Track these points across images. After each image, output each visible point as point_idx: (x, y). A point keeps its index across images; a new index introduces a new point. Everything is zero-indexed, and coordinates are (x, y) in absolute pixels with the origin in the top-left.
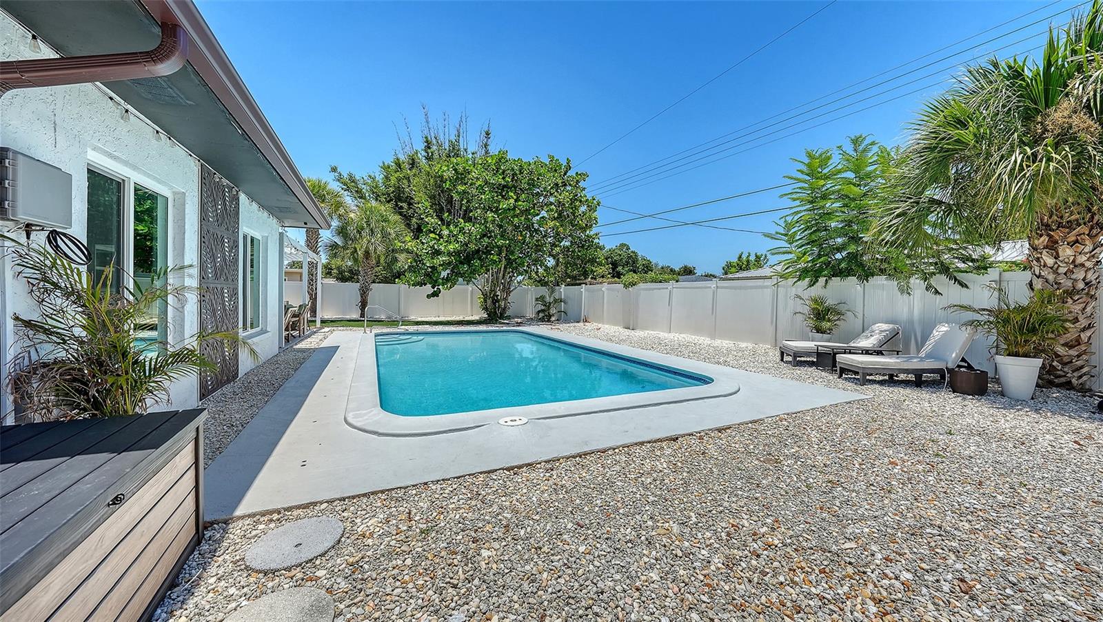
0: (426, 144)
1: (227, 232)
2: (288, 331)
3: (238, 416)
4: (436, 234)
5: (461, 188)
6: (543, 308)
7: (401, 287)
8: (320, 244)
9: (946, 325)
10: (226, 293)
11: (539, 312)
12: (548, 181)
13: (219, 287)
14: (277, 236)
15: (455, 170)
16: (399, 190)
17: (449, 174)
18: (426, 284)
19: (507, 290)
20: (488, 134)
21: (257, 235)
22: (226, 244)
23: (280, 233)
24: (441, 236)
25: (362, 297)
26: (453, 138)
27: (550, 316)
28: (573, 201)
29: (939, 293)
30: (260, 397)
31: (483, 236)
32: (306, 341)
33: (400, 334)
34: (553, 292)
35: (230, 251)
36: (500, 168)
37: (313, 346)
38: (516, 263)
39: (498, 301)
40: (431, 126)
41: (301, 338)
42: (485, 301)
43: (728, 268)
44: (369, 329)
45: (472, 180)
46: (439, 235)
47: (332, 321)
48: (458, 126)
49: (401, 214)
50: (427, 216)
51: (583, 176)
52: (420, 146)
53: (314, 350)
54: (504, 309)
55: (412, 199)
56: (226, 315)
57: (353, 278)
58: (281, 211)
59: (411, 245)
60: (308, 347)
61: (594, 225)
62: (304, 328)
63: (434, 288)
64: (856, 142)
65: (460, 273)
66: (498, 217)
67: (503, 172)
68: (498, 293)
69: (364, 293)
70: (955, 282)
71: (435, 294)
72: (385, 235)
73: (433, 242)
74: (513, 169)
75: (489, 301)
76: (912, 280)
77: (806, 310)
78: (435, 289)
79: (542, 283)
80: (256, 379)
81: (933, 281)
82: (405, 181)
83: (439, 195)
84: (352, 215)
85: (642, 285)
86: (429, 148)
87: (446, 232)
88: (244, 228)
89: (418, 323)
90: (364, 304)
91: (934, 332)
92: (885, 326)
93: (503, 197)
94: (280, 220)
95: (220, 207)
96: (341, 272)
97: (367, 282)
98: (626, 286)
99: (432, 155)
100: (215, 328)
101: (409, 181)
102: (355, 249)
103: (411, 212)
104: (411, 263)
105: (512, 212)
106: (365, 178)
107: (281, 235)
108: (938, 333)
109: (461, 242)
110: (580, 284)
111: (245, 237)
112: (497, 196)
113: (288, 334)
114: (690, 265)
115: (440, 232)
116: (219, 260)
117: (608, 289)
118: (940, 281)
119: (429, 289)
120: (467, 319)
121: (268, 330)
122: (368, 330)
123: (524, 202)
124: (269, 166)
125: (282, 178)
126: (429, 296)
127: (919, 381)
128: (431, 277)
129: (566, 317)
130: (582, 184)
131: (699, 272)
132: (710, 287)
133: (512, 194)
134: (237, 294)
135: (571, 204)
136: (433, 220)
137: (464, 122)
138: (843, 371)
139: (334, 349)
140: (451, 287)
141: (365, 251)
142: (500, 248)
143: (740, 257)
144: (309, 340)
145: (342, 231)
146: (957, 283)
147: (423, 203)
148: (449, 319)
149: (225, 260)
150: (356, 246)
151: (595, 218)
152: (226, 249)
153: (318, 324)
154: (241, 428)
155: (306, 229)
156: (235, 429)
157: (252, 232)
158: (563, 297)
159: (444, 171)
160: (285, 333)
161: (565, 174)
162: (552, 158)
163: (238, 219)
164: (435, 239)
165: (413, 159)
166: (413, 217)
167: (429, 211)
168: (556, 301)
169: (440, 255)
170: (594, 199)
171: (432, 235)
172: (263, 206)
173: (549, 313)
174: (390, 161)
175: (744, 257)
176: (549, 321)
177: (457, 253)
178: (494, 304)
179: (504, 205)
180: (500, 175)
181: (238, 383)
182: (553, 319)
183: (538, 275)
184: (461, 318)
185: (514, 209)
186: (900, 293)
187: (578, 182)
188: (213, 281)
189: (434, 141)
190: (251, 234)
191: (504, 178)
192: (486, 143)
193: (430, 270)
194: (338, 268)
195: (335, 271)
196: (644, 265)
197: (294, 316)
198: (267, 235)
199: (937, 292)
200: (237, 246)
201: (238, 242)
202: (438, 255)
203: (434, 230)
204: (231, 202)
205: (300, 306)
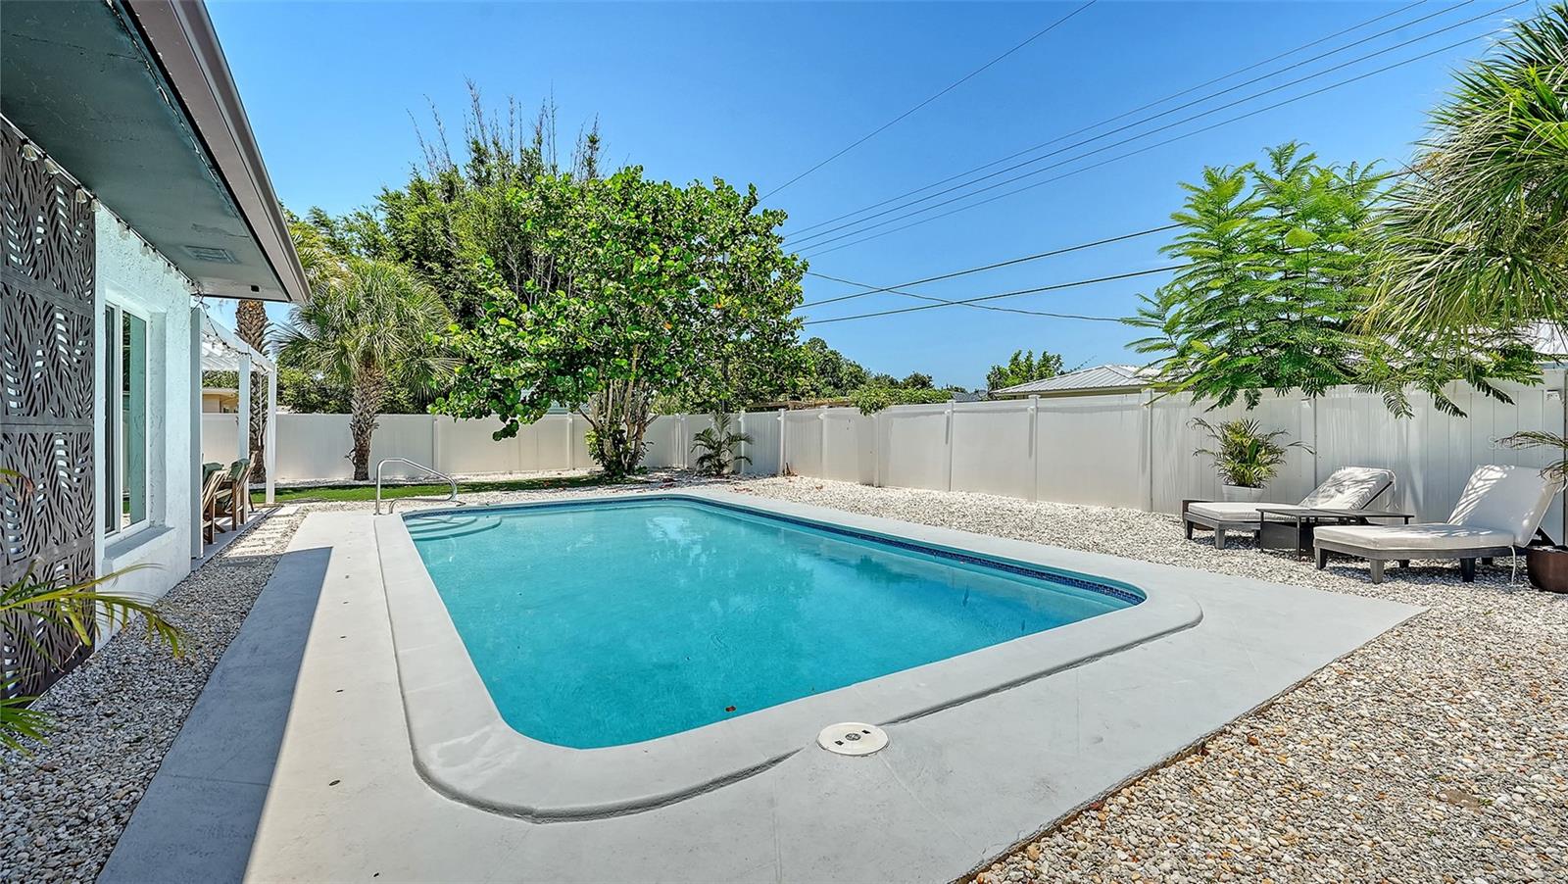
0: (474, 155)
1: (61, 295)
2: (211, 519)
3: (100, 783)
4: (511, 319)
5: (554, 234)
6: (708, 451)
7: (438, 419)
8: (267, 339)
9: (1497, 468)
10: (60, 447)
11: (702, 460)
12: (720, 222)
13: (40, 433)
14: (186, 317)
15: (545, 198)
16: (424, 236)
17: (531, 206)
18: (489, 413)
19: (640, 422)
20: (593, 141)
21: (139, 310)
22: (59, 326)
23: (193, 309)
24: (520, 323)
25: (357, 440)
26: (529, 146)
27: (722, 466)
28: (762, 260)
29: (1462, 414)
30: (159, 706)
31: (600, 323)
32: (250, 538)
33: (452, 513)
34: (725, 422)
35: (71, 344)
36: (631, 199)
37: (269, 549)
38: (660, 373)
39: (622, 441)
40: (483, 122)
41: (240, 531)
42: (600, 443)
43: (997, 380)
44: (387, 507)
45: (576, 218)
46: (515, 320)
47: (295, 490)
48: (538, 124)
49: (433, 282)
50: (491, 286)
51: (778, 217)
52: (463, 158)
53: (276, 559)
54: (635, 456)
55: (451, 254)
56: (60, 503)
57: (328, 404)
58: (199, 257)
59: (459, 338)
60: (258, 551)
61: (797, 305)
62: (242, 511)
63: (504, 421)
64: (1279, 158)
65: (557, 391)
66: (627, 288)
67: (637, 205)
68: (624, 427)
69: (361, 432)
70: (1489, 392)
71: (510, 432)
72: (404, 320)
73: (507, 334)
74: (655, 201)
75: (608, 443)
76: (1405, 390)
77: (1217, 446)
78: (508, 422)
79: (704, 406)
80: (143, 650)
81: (1446, 391)
82: (437, 223)
83: (505, 249)
84: (335, 282)
85: (894, 409)
86: (482, 162)
87: (528, 316)
88: (107, 291)
89: (476, 488)
90: (361, 456)
91: (1473, 479)
92: (1360, 473)
93: (638, 250)
94: (193, 280)
95: (40, 230)
96: (301, 393)
97: (368, 412)
98: (865, 411)
99: (489, 174)
100: (27, 540)
101: (445, 223)
102: (344, 348)
103: (449, 279)
104: (461, 374)
105: (655, 280)
106: (351, 219)
107: (195, 312)
108: (1481, 483)
109: (561, 333)
110: (776, 409)
111: (110, 313)
112: (627, 250)
113: (211, 526)
114: (923, 373)
115: (518, 315)
116: (39, 364)
117: (828, 416)
118: (1459, 389)
119: (495, 422)
120: (565, 475)
121: (168, 524)
122: (385, 508)
123: (676, 260)
124: (185, 125)
125: (215, 166)
126: (497, 436)
127: (1469, 569)
128: (501, 399)
129: (751, 468)
130: (775, 231)
131: (938, 384)
132: (1026, 410)
133: (656, 247)
134: (88, 448)
135: (759, 266)
136: (504, 293)
137: (550, 115)
138: (1326, 555)
139: (321, 558)
140: (536, 419)
141: (364, 352)
142: (628, 344)
143: (1016, 359)
144: (257, 535)
145: (314, 315)
146: (1491, 394)
147: (479, 263)
148: (532, 477)
149: (55, 364)
150: (346, 343)
151: (799, 292)
152: (60, 337)
153: (270, 497)
154: (112, 830)
155: (238, 300)
156: (96, 835)
157: (124, 302)
158: (742, 432)
159: (521, 200)
160: (203, 524)
161: (746, 212)
162: (720, 183)
163: (93, 266)
164: (509, 327)
165: (450, 183)
166: (454, 289)
167: (494, 277)
168: (734, 439)
169: (519, 357)
170: (795, 259)
171: (503, 321)
172: (152, 243)
173: (719, 460)
174: (402, 185)
175: (1022, 359)
176: (719, 475)
177: (552, 354)
178: (616, 447)
179: (640, 266)
180: (631, 210)
181: (94, 666)
182: (725, 471)
183: (697, 393)
184: (553, 475)
185: (659, 274)
186: (1392, 415)
187: (769, 226)
188: (25, 420)
189: (492, 150)
190: (123, 307)
191: (638, 217)
192: (590, 158)
193: (499, 386)
194: (297, 386)
195: (290, 391)
196: (851, 373)
197: (223, 486)
198: (164, 311)
199: (1456, 411)
200: (90, 333)
201: (91, 321)
202: (513, 359)
203: (507, 311)
204: (72, 222)
205: (235, 465)
